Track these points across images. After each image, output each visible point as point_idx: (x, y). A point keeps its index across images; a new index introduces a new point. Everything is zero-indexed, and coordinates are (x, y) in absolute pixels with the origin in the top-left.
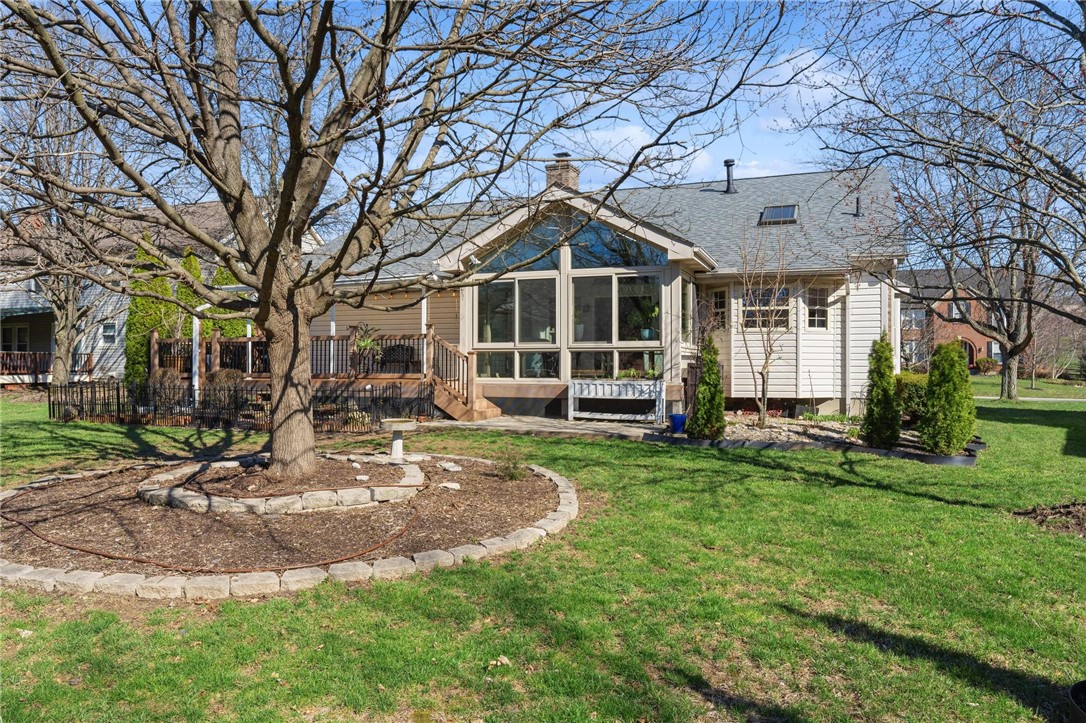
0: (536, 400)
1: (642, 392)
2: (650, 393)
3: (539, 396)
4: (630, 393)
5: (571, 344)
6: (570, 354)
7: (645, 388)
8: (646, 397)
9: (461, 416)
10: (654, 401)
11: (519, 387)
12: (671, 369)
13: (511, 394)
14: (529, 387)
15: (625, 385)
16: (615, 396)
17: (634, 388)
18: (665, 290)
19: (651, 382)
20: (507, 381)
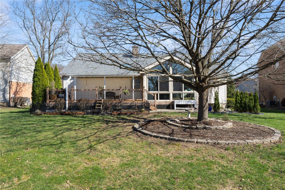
0: (164, 105)
1: (192, 103)
4: (189, 103)
5: (173, 92)
6: (172, 94)
9: (153, 110)
12: (196, 97)
14: (162, 102)
15: (188, 101)
16: (186, 104)
19: (194, 100)
20: (157, 101)
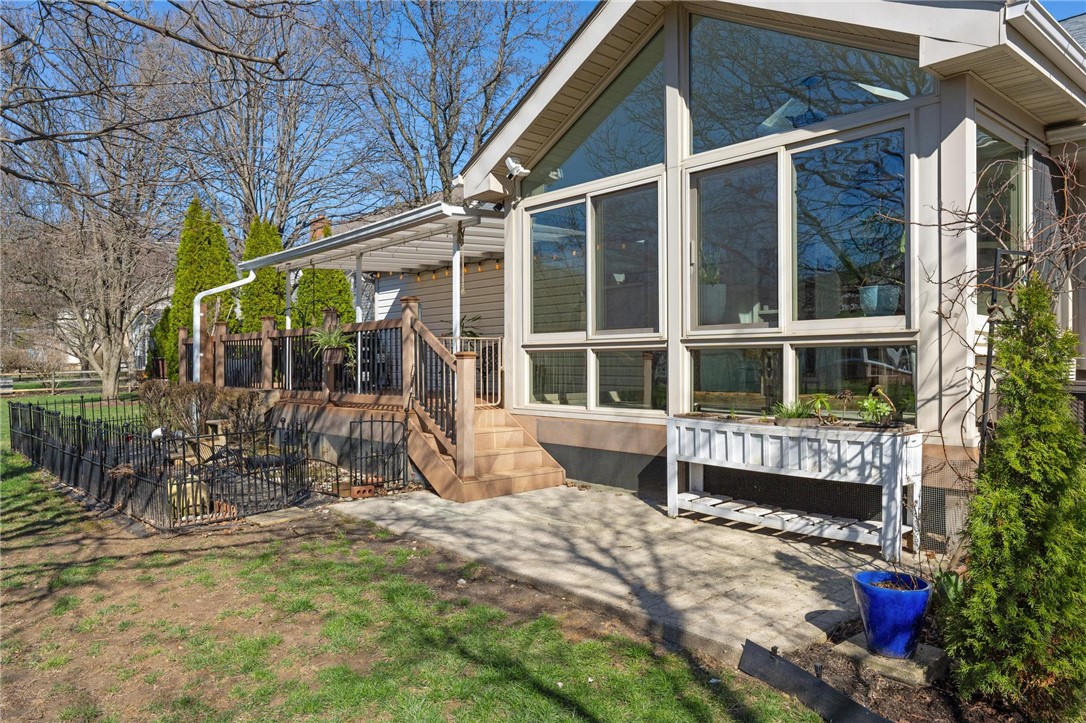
0: (623, 458)
2: (861, 468)
3: (629, 450)
4: (808, 463)
5: (690, 332)
6: (687, 355)
7: (850, 452)
8: (852, 477)
9: (445, 489)
10: (876, 490)
11: (588, 427)
12: (940, 396)
13: (575, 440)
14: (615, 426)
15: (797, 440)
16: (769, 467)
17: (819, 452)
18: (920, 170)
19: (867, 436)
20: (572, 411)
